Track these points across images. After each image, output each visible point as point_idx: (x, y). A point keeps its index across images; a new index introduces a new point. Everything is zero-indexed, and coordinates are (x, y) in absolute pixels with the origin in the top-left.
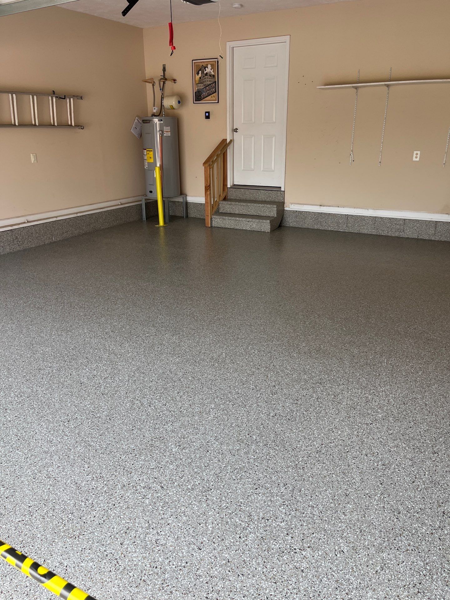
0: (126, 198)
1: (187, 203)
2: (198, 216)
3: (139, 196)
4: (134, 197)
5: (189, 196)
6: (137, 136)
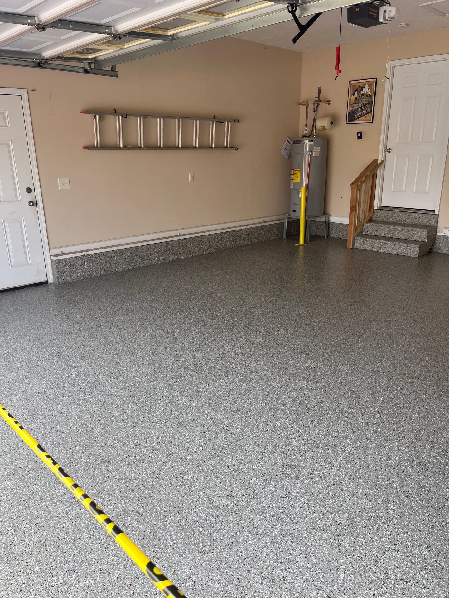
0: (269, 216)
1: (329, 223)
2: (340, 237)
3: (282, 214)
4: (277, 215)
5: (332, 216)
6: (286, 156)
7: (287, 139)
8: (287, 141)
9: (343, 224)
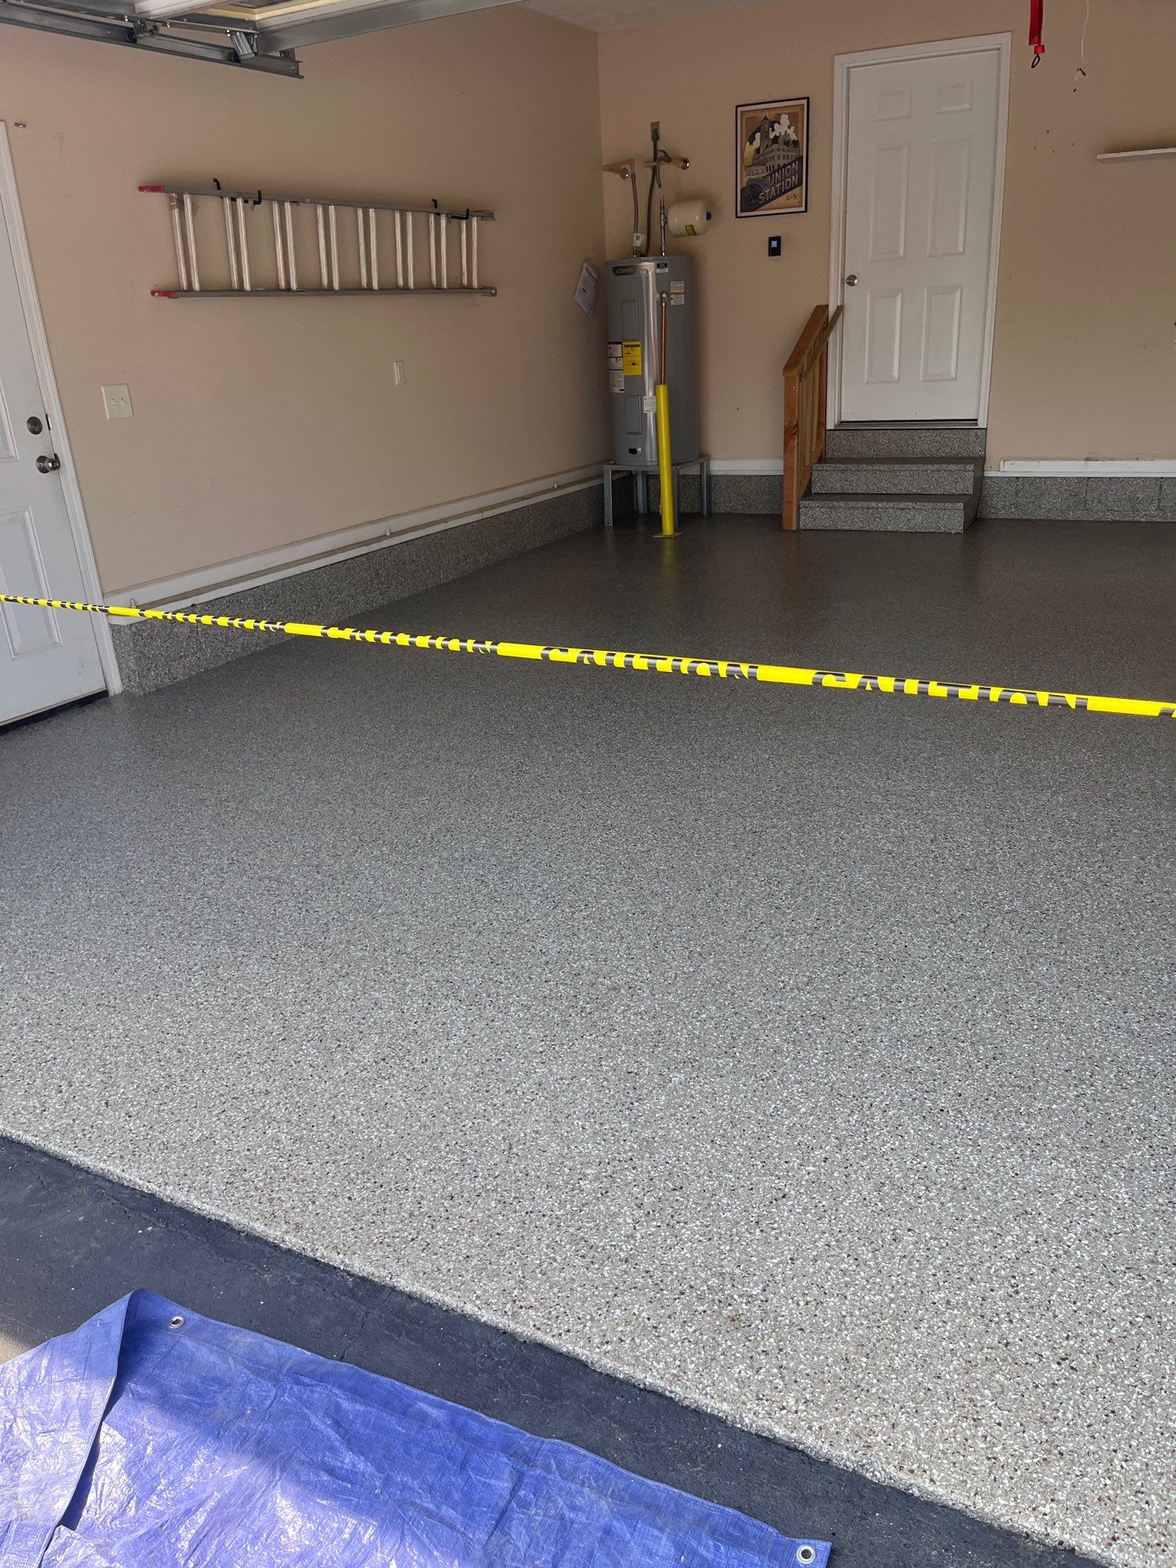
1: (710, 477)
2: (740, 509)
5: (714, 459)
6: (586, 311)
7: (583, 265)
8: (584, 270)
9: (745, 477)
